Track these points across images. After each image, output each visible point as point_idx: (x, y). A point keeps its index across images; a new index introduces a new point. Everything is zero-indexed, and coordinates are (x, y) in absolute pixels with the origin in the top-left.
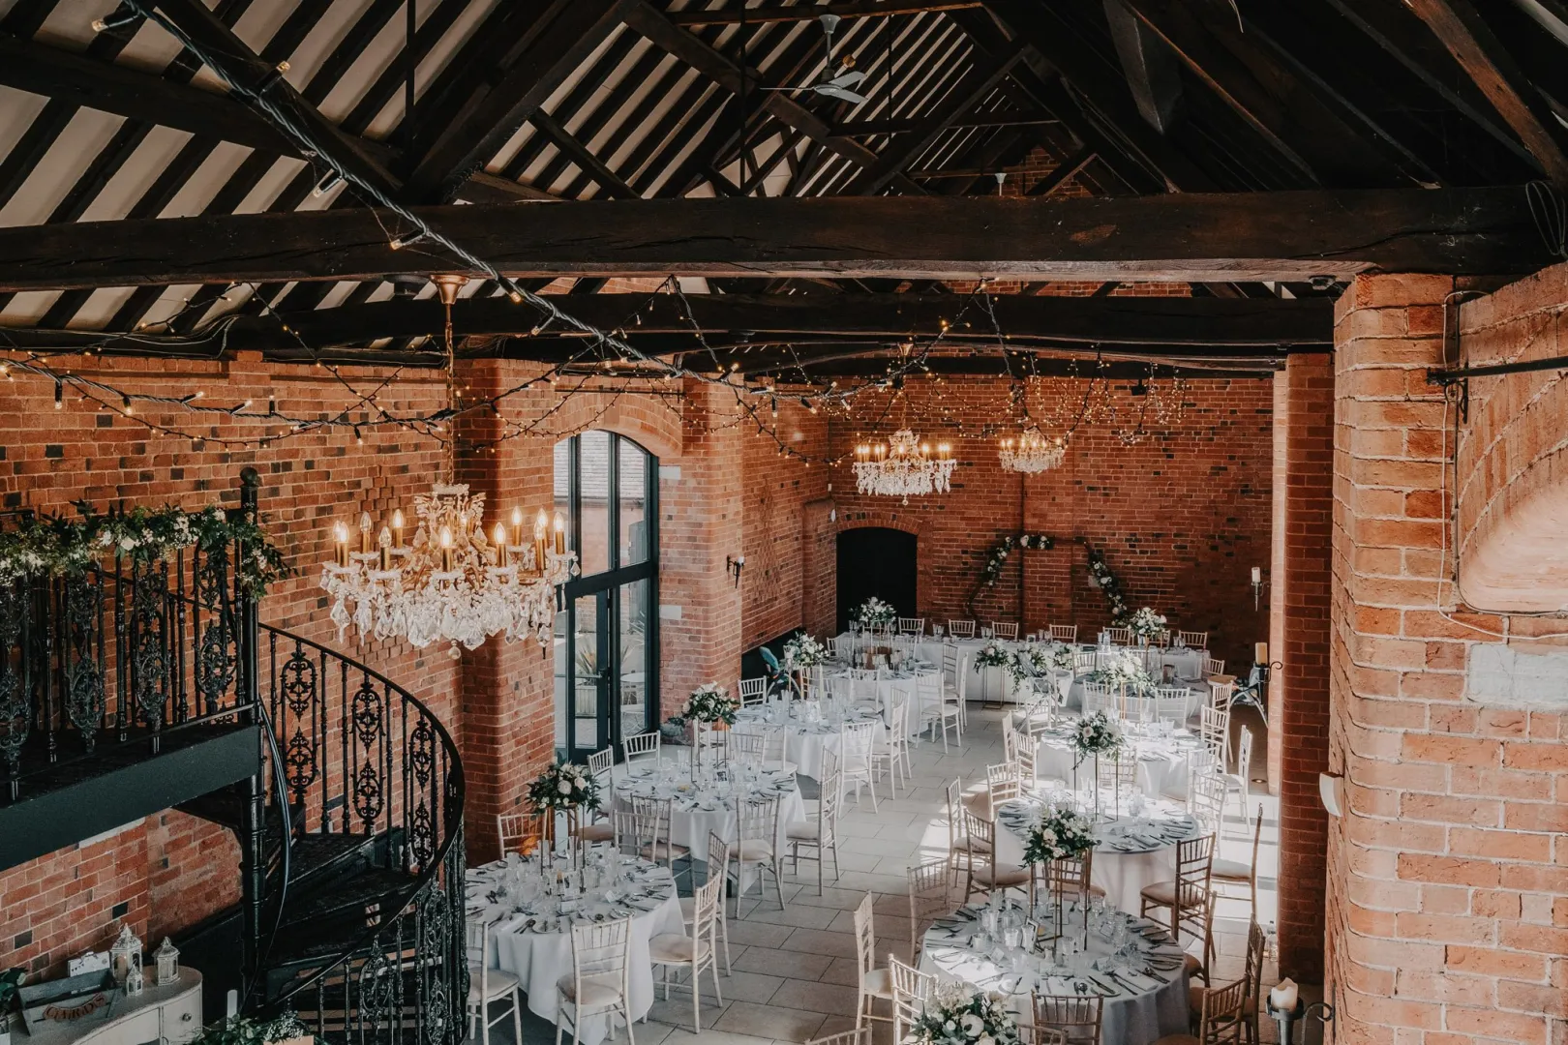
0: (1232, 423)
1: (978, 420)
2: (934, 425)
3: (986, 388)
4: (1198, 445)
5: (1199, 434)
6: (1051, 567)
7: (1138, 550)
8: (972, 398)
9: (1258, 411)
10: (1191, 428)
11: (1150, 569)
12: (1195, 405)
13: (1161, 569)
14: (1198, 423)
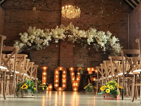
0: (114, 23)
1: (48, 21)
2: (35, 22)
3: (50, 13)
4: (106, 29)
5: (106, 26)
6: (68, 61)
7: (91, 57)
8: (46, 15)
9: (121, 21)
10: (105, 25)
11: (94, 61)
12: (105, 19)
13: (97, 61)
14: (106, 23)
